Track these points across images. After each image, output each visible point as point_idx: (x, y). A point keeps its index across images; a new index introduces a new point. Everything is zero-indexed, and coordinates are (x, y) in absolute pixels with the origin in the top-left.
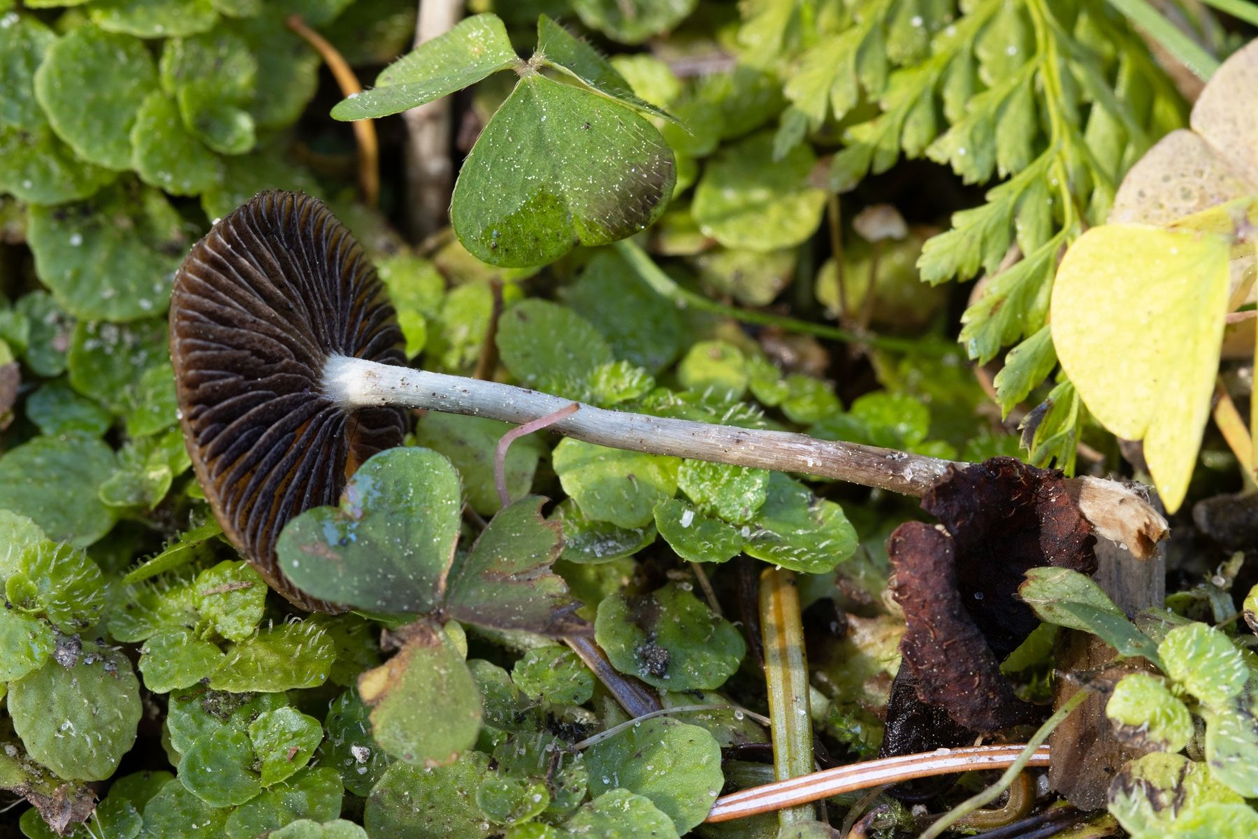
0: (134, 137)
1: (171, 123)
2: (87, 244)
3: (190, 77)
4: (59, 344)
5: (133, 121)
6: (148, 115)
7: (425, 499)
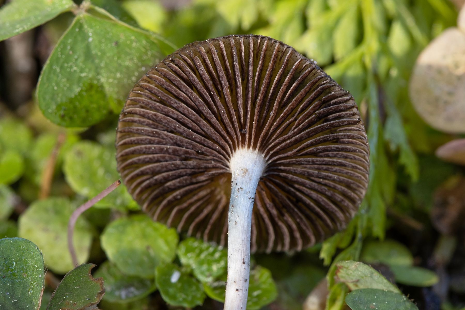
7: (23, 268)
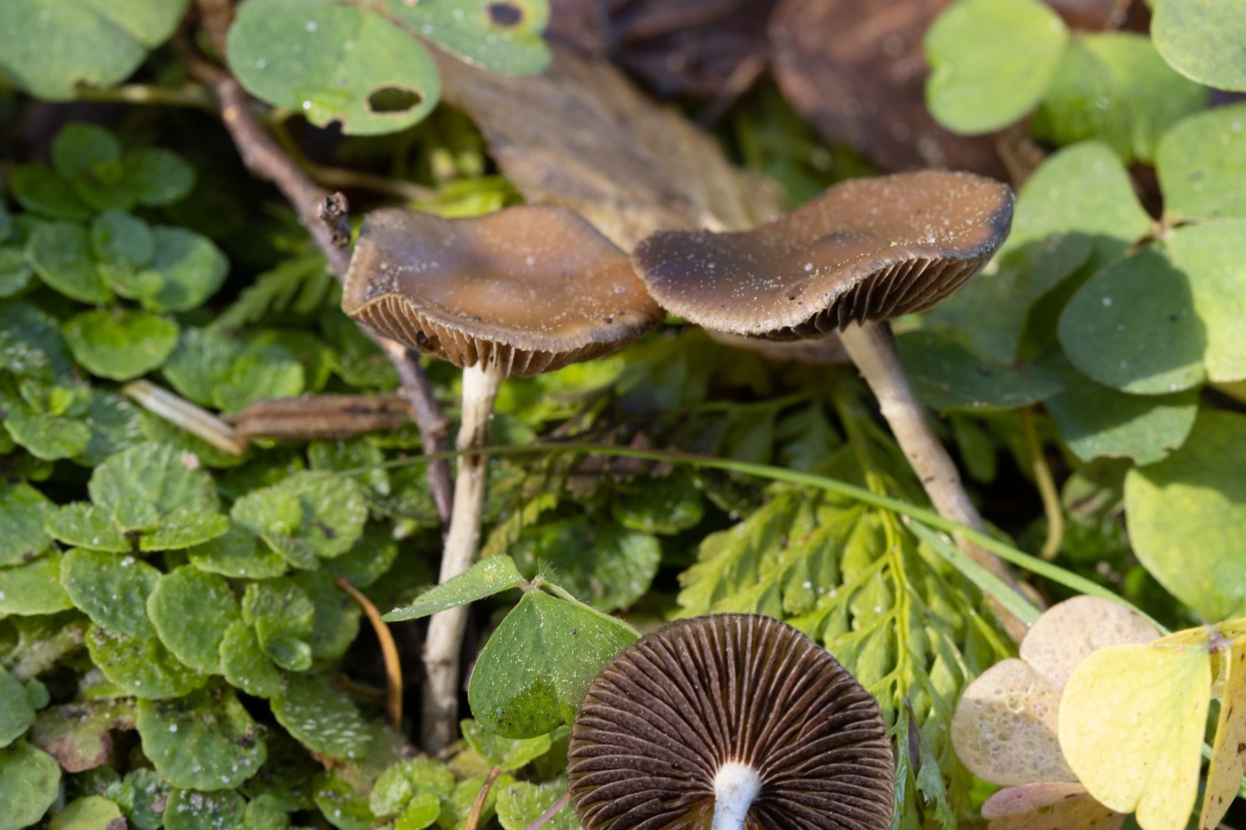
0: (222, 650)
1: (250, 643)
2: (182, 732)
3: (264, 612)
4: (157, 808)
5: (221, 639)
6: (232, 635)
